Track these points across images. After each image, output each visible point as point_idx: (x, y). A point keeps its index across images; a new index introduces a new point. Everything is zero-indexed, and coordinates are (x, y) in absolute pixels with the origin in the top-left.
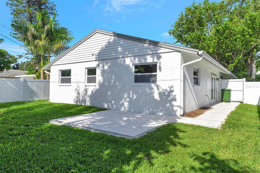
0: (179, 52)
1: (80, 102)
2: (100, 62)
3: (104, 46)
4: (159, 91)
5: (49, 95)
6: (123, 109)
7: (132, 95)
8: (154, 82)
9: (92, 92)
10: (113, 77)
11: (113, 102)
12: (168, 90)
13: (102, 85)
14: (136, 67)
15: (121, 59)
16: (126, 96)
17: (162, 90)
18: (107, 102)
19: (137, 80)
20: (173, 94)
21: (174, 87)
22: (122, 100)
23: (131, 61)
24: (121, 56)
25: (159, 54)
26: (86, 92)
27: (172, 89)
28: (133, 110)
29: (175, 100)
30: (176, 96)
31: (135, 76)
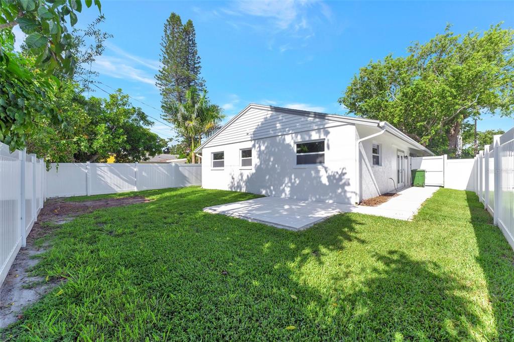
0: (353, 124)
1: (234, 188)
2: (256, 141)
3: (260, 124)
4: (328, 174)
5: (201, 181)
6: (283, 195)
7: (295, 179)
8: (322, 163)
9: (248, 176)
10: (272, 159)
11: (272, 188)
12: (340, 173)
13: (258, 169)
14: (298, 146)
15: (280, 137)
16: (287, 180)
17: (332, 172)
18: (265, 188)
19: (300, 161)
20: (346, 177)
21: (347, 168)
22: (282, 185)
23: (292, 138)
24: (280, 134)
25: (326, 129)
26: (242, 177)
27: (344, 171)
28: (295, 197)
29: (349, 184)
30: (349, 179)
31: (297, 156)
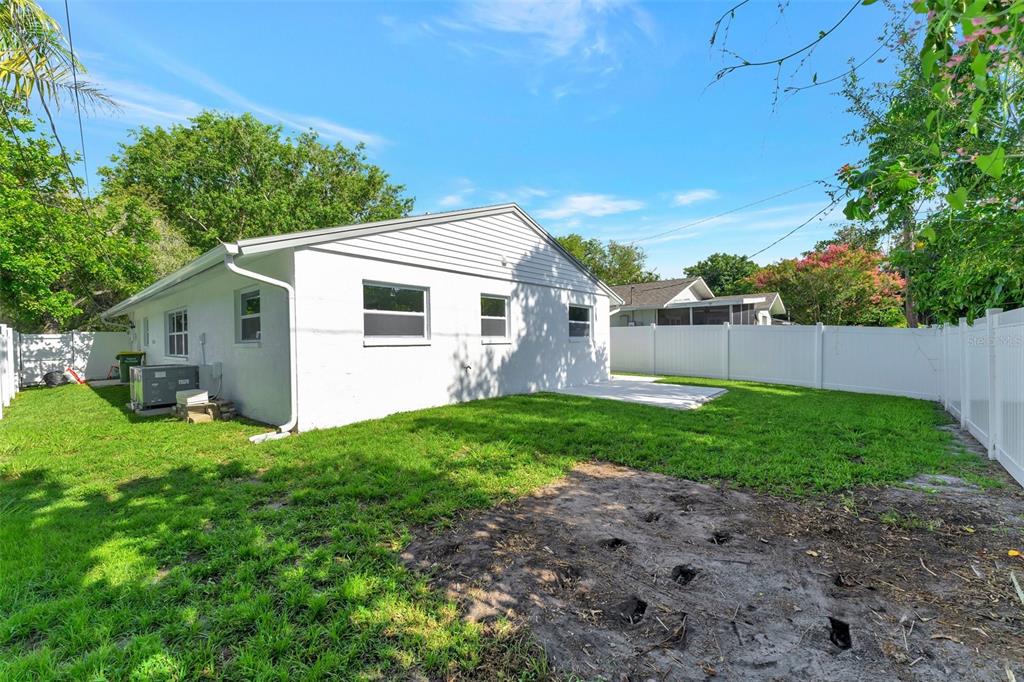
2: (520, 287)
3: (528, 253)
4: (596, 350)
6: (559, 386)
7: (571, 359)
8: (588, 335)
9: (503, 359)
11: (545, 377)
14: (571, 309)
15: (556, 290)
16: (563, 360)
18: (537, 379)
19: (572, 331)
20: (606, 352)
22: (558, 370)
23: (569, 298)
24: (558, 285)
25: (595, 296)
27: (605, 346)
28: (571, 385)
31: (570, 324)
